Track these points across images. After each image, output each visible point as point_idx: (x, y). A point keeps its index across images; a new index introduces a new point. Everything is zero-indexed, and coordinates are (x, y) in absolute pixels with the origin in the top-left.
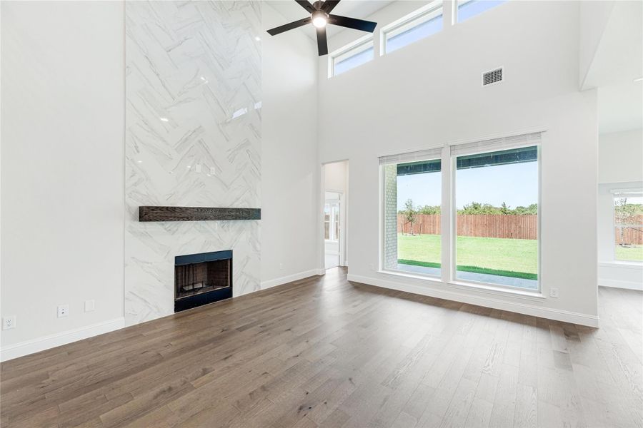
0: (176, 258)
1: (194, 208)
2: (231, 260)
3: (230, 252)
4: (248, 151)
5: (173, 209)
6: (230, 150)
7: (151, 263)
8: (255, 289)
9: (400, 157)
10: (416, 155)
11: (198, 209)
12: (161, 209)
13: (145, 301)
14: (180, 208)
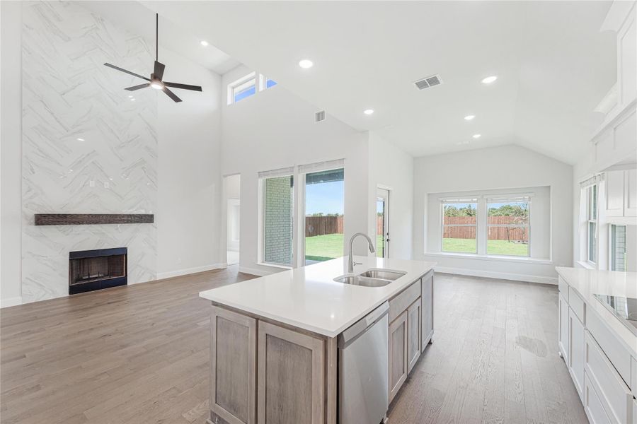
0: (70, 253)
1: (85, 215)
2: (126, 255)
3: (125, 249)
4: (143, 168)
5: (65, 216)
6: (124, 168)
7: (47, 257)
8: (151, 278)
9: (270, 172)
10: (279, 171)
11: (88, 215)
12: (53, 216)
13: (41, 285)
14: (72, 215)
